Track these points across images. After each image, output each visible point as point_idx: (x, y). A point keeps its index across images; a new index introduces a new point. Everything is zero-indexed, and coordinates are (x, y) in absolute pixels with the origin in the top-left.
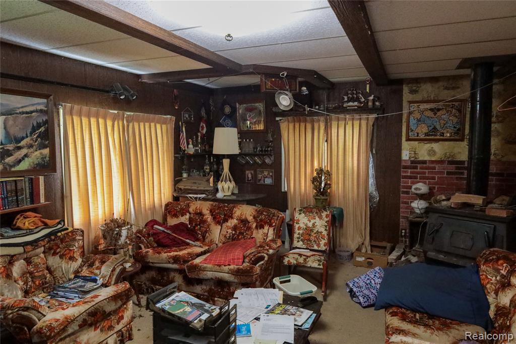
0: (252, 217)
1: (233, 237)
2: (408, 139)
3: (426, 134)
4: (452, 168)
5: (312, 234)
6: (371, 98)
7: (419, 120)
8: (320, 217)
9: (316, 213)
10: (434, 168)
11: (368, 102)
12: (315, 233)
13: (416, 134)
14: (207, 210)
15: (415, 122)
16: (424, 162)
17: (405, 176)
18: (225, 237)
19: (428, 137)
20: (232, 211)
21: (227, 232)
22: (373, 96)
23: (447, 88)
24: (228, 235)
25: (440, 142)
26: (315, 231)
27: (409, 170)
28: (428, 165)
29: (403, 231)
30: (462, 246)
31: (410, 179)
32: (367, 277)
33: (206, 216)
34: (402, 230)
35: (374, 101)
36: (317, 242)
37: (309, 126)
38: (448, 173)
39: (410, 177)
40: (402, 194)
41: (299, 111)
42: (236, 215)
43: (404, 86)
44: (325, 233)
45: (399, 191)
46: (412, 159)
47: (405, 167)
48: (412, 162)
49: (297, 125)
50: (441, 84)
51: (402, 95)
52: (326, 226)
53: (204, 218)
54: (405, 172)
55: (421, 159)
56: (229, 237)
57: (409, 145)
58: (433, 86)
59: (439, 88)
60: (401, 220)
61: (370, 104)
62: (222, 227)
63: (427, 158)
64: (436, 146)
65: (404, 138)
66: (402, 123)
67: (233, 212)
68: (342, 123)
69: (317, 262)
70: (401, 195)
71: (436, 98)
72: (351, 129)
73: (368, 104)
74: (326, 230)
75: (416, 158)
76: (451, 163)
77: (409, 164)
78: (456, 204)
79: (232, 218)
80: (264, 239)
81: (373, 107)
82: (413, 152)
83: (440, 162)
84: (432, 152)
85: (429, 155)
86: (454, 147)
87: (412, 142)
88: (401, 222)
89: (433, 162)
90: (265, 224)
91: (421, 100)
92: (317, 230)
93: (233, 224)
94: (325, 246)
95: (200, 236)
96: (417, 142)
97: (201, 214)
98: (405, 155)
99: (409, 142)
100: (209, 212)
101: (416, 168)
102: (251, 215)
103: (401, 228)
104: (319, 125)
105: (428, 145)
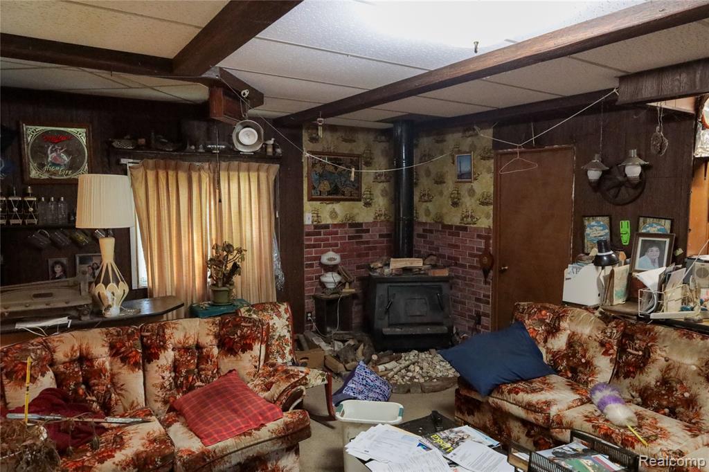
0: (211, 337)
1: (176, 383)
2: (310, 199)
3: (329, 193)
4: (352, 232)
5: (273, 342)
6: (272, 142)
7: (321, 176)
8: (279, 315)
9: (272, 310)
10: (336, 233)
11: (266, 147)
12: (277, 340)
13: (319, 193)
14: (103, 346)
15: (317, 177)
16: (327, 226)
17: (308, 245)
18: (162, 387)
19: (330, 197)
20: (164, 336)
21: (163, 378)
22: (273, 139)
23: (345, 140)
24: (167, 383)
25: (341, 202)
26: (276, 337)
27: (313, 237)
28: (331, 229)
29: (309, 315)
30: (418, 313)
31: (314, 247)
32: (361, 377)
33: (100, 360)
34: (308, 313)
35: (274, 147)
36: (281, 352)
37: (183, 177)
38: (350, 238)
39: (314, 246)
40: (306, 267)
41: (165, 151)
42: (172, 340)
43: (304, 131)
44: (288, 336)
45: (302, 264)
46: (315, 223)
47: (309, 234)
48: (316, 227)
49: (162, 174)
50: (339, 134)
51: (302, 143)
52: (288, 326)
53: (96, 364)
54: (308, 240)
55: (323, 223)
56: (170, 384)
57: (311, 206)
58: (332, 136)
59: (337, 138)
60: (306, 301)
61: (270, 150)
62: (144, 371)
63: (329, 221)
64: (338, 207)
65: (305, 198)
66: (303, 178)
67: (167, 337)
68: (234, 175)
69: (320, 376)
70: (306, 269)
71: (336, 151)
72: (247, 183)
73: (266, 150)
74: (289, 331)
75: (319, 222)
76: (352, 225)
77: (312, 229)
78: (397, 270)
79: (165, 348)
80: (256, 367)
81: (274, 154)
82: (315, 215)
83: (342, 225)
84: (333, 214)
85: (332, 218)
86: (353, 208)
87: (314, 202)
88: (306, 304)
89: (335, 226)
90: (254, 340)
91: (321, 150)
92: (278, 334)
93: (170, 360)
94: (290, 354)
95: (95, 404)
96: (319, 202)
97: (84, 359)
98: (308, 219)
99: (311, 202)
100: (107, 349)
101: (319, 234)
102: (208, 334)
103: (306, 310)
104: (200, 177)
105: (330, 206)
